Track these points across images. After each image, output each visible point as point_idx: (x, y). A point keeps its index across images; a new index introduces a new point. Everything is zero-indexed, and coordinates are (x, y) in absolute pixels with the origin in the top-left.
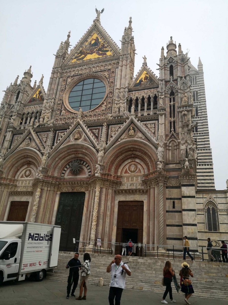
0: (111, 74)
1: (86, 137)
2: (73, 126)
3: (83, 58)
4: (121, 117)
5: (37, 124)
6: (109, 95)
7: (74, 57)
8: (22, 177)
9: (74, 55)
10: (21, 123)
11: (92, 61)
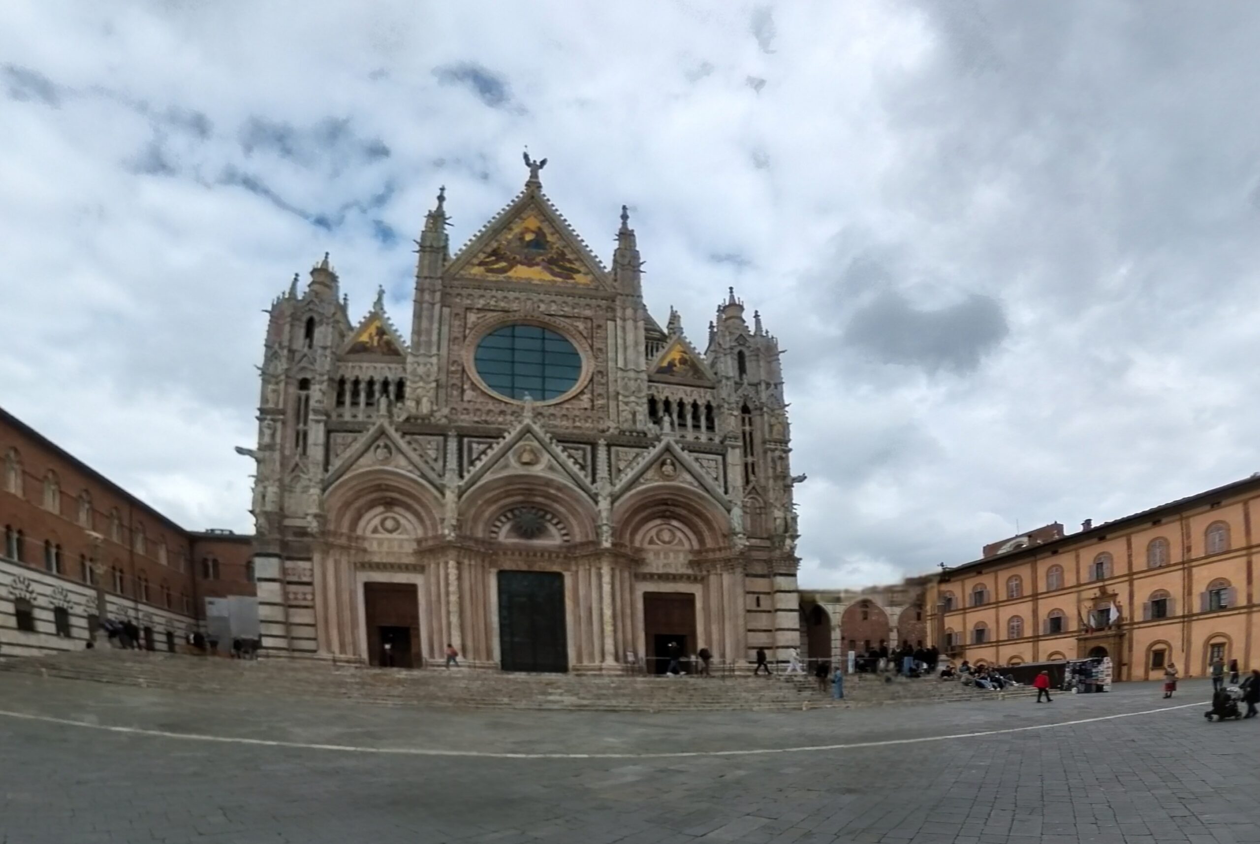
0: (594, 330)
1: (555, 462)
3: (503, 271)
4: (638, 433)
6: (596, 379)
7: (476, 261)
8: (375, 531)
9: (475, 256)
11: (536, 285)
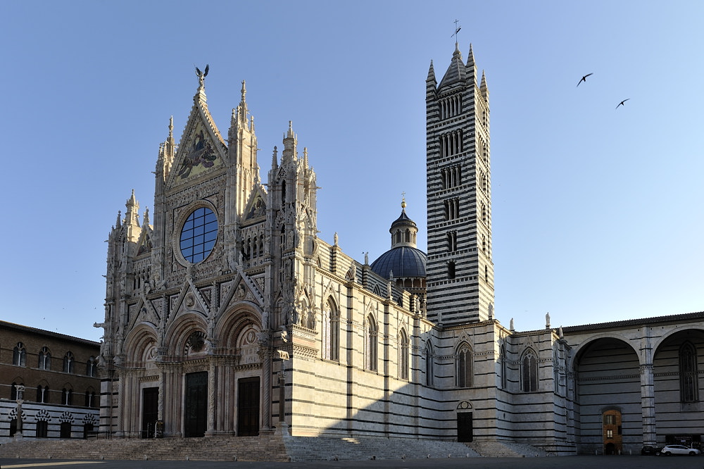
1: (198, 302)
2: (183, 288)
5: (148, 290)
10: (134, 289)
